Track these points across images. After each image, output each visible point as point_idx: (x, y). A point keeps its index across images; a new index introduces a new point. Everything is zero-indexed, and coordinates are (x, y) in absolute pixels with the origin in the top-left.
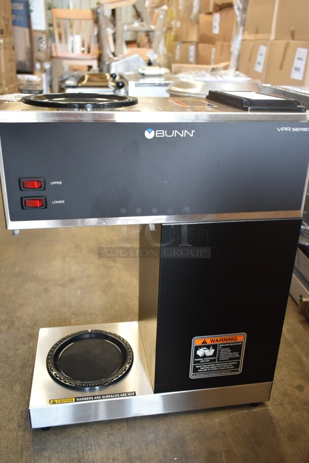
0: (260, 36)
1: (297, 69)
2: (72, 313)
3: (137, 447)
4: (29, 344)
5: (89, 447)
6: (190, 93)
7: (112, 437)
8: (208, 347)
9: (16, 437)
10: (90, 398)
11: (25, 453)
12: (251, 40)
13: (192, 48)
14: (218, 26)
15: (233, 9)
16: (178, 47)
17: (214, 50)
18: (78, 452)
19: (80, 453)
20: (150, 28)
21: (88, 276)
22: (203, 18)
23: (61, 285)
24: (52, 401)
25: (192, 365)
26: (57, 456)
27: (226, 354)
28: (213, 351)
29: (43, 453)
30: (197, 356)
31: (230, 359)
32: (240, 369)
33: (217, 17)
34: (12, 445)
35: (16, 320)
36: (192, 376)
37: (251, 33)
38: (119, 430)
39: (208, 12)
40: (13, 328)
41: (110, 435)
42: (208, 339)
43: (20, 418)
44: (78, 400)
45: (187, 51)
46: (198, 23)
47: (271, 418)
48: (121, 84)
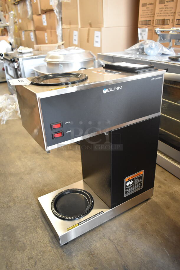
0: (72, 26)
1: (97, 42)
2: (43, 186)
3: (112, 235)
4: (31, 208)
5: (91, 243)
6: (60, 61)
7: (98, 235)
8: (130, 181)
9: (54, 253)
10: (84, 221)
11: (64, 258)
12: (68, 29)
13: (32, 34)
14: (46, 22)
15: (54, 12)
16: (23, 33)
17: (46, 34)
18: (87, 248)
19: (89, 247)
20: (6, 25)
21: (39, 165)
22: (35, 17)
23: (27, 174)
24: (68, 229)
25: (125, 190)
26: (79, 253)
27: (137, 181)
28: (132, 182)
29: (72, 255)
30: (127, 186)
31: (139, 183)
32: (142, 186)
33: (44, 17)
34: (55, 257)
35: (15, 198)
36: (125, 195)
37: (66, 25)
38: (100, 231)
39: (38, 14)
40: (16, 203)
41: (97, 235)
42: (130, 177)
43: (50, 244)
44: (79, 224)
45: (29, 36)
46: (33, 20)
47: (156, 203)
48: (13, 60)
